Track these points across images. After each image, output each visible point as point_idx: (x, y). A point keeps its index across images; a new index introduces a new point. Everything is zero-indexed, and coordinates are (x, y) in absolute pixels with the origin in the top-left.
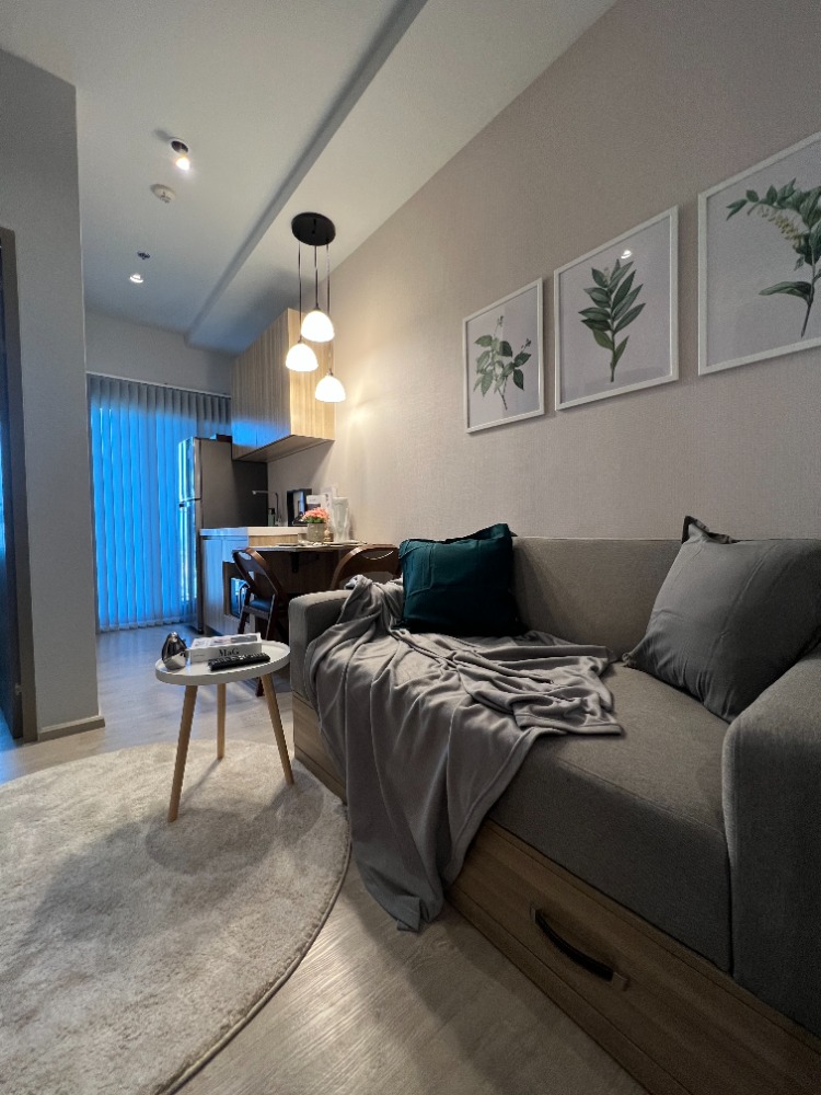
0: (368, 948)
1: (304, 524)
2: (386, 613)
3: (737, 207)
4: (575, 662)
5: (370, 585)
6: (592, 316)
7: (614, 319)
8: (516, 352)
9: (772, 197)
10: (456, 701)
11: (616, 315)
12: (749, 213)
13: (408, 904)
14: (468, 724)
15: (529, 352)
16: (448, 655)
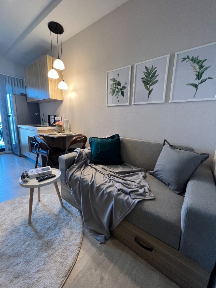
0: (94, 250)
1: (55, 126)
2: (87, 159)
3: (184, 59)
4: (138, 174)
5: (82, 151)
6: (144, 80)
8: (122, 86)
9: (192, 59)
10: (114, 190)
11: (151, 81)
12: (187, 62)
13: (102, 237)
14: (119, 197)
15: (126, 86)
16: (107, 174)
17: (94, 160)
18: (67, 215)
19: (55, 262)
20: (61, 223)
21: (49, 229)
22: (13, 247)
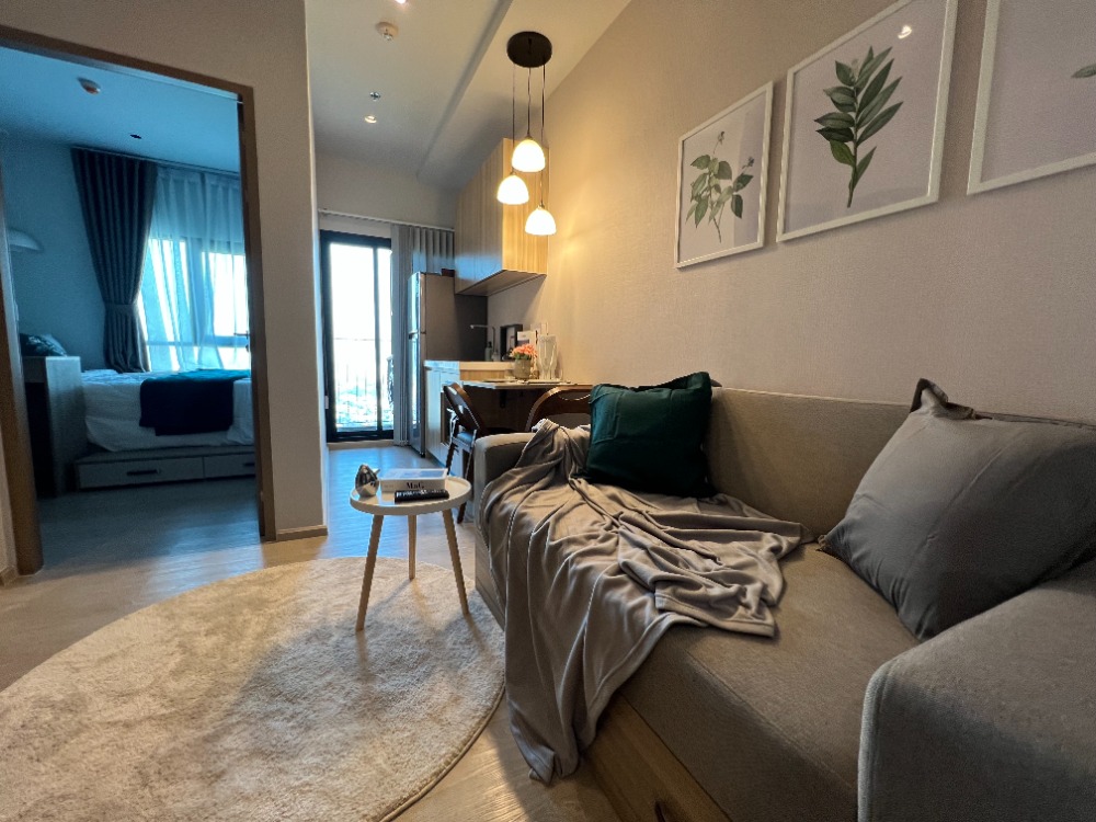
1: (512, 359)
2: (568, 460)
4: (758, 538)
5: (555, 430)
6: (830, 123)
7: (858, 127)
8: (736, 173)
10: (603, 567)
11: (861, 121)
13: (544, 755)
14: (608, 594)
15: (750, 174)
16: (615, 513)
17: (593, 466)
18: (468, 642)
19: (368, 760)
20: (437, 659)
21: (397, 663)
22: (296, 675)
